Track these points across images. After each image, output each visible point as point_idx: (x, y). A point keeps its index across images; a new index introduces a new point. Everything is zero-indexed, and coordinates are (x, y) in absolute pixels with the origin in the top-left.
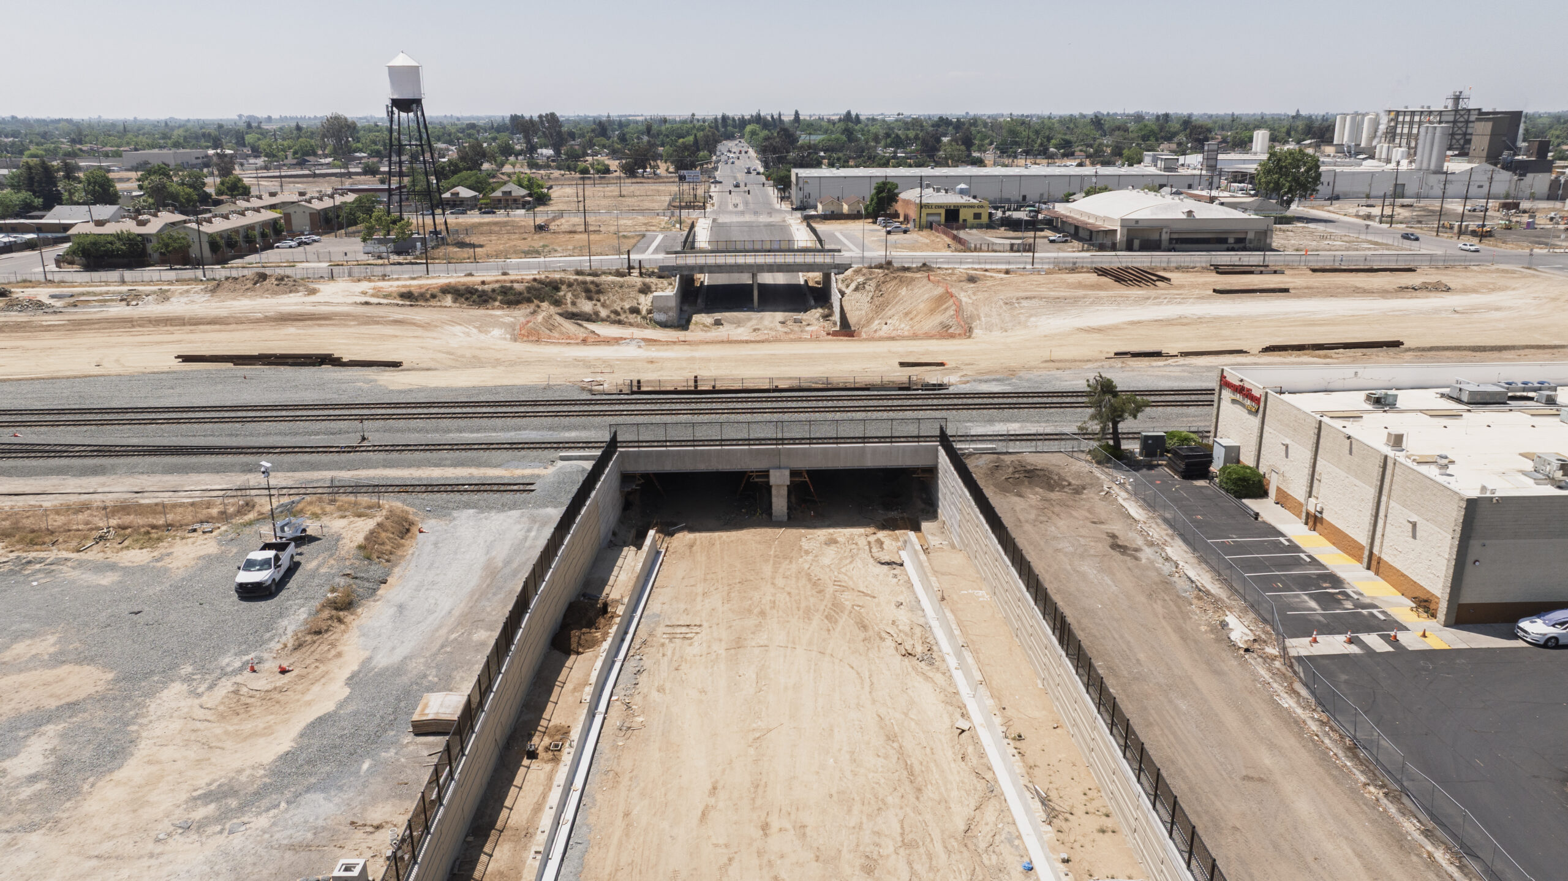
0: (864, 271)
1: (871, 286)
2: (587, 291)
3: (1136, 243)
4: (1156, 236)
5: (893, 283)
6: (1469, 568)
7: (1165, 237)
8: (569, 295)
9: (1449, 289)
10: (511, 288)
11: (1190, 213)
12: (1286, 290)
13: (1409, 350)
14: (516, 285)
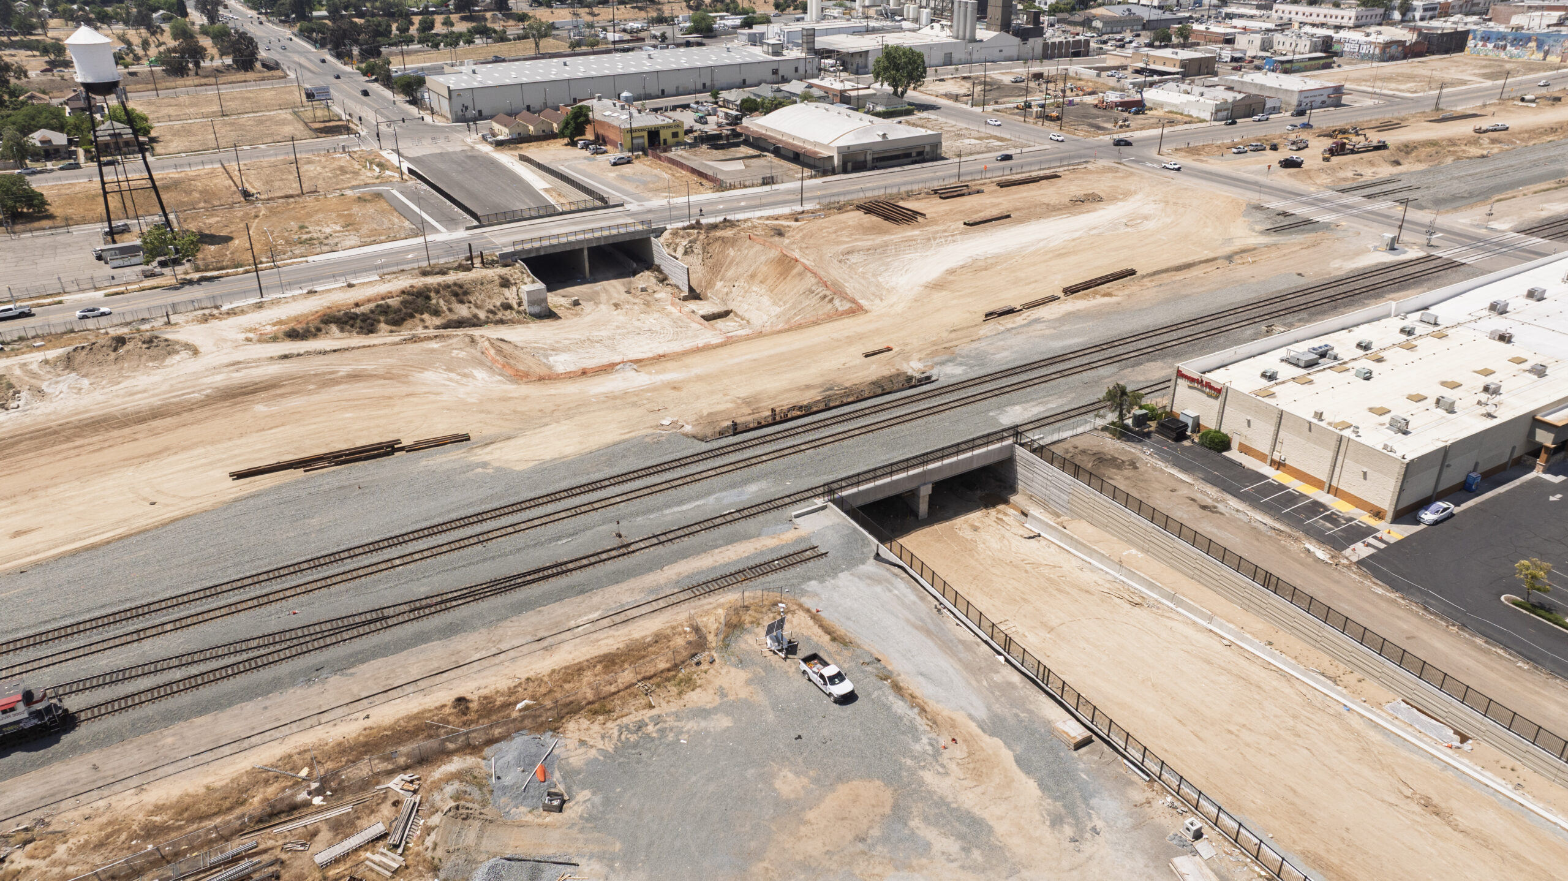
0: (681, 233)
1: (698, 248)
2: (456, 295)
3: (850, 165)
4: (862, 158)
5: (717, 244)
7: (869, 158)
8: (442, 302)
9: (1101, 200)
10: (388, 307)
11: (884, 135)
12: (1008, 216)
13: (1144, 277)
14: (390, 301)
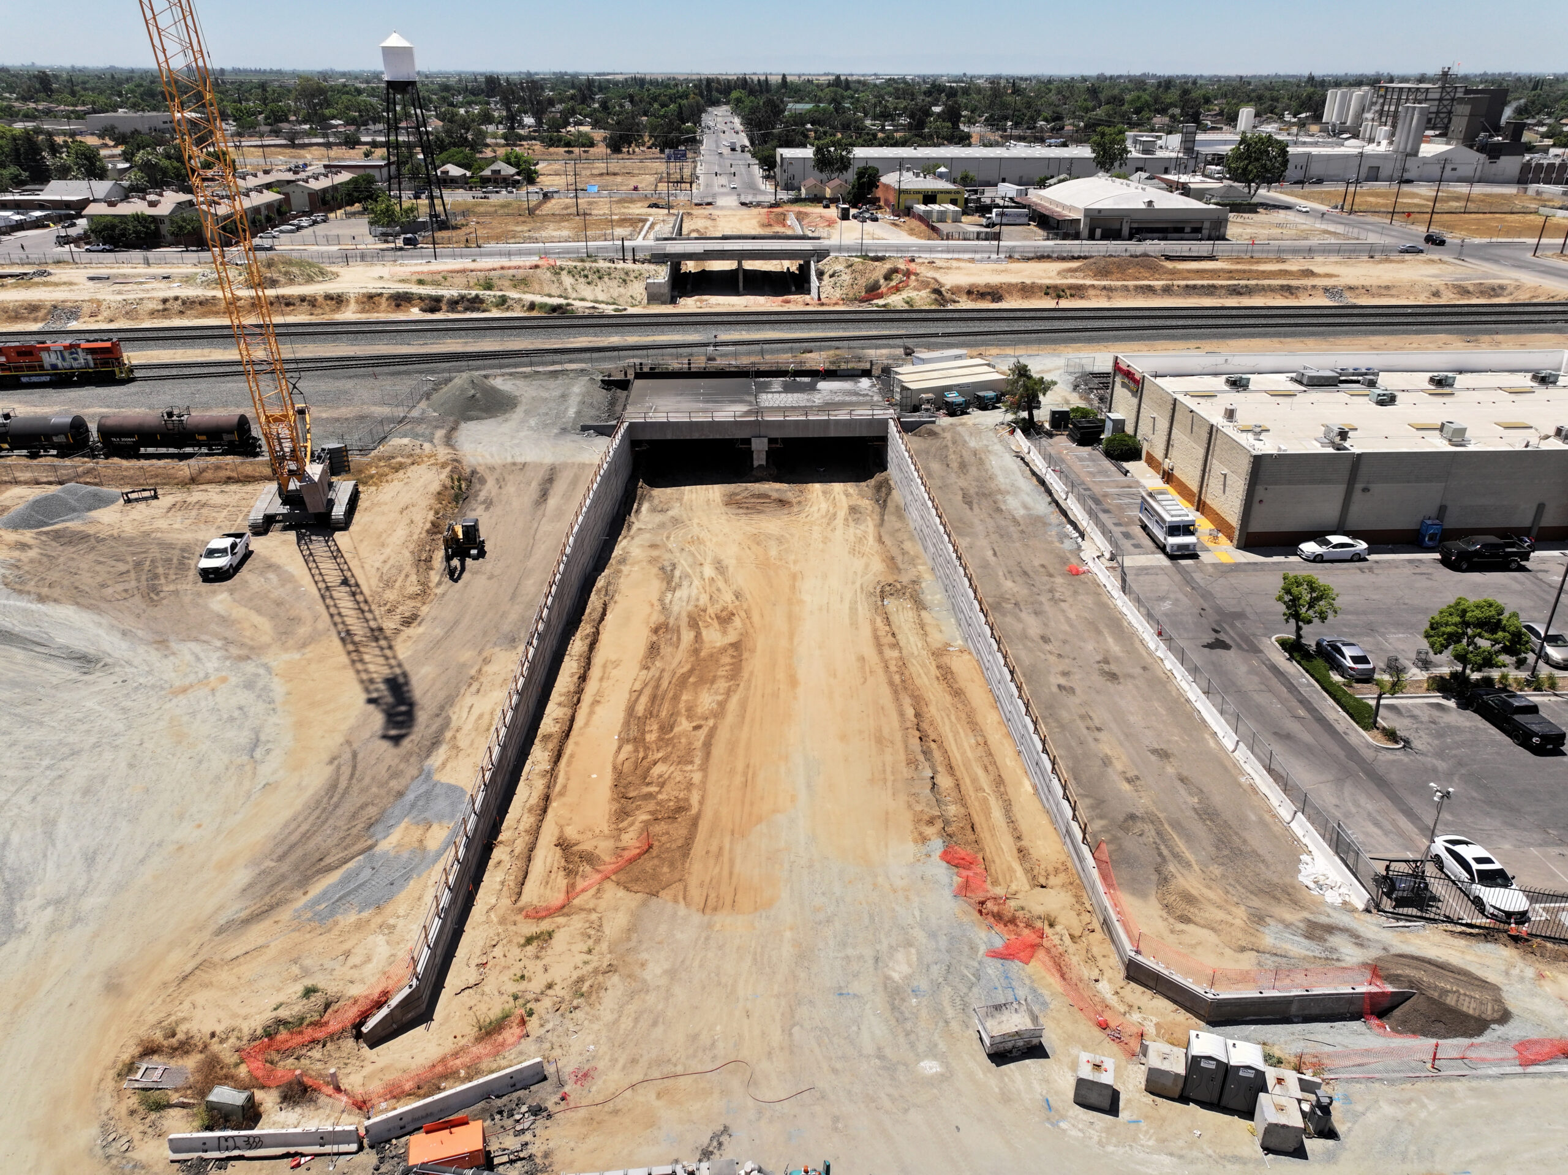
0: (841, 259)
1: (847, 274)
3: (1098, 232)
4: (1117, 226)
6: (1256, 507)
7: (1126, 226)
11: (1150, 203)
